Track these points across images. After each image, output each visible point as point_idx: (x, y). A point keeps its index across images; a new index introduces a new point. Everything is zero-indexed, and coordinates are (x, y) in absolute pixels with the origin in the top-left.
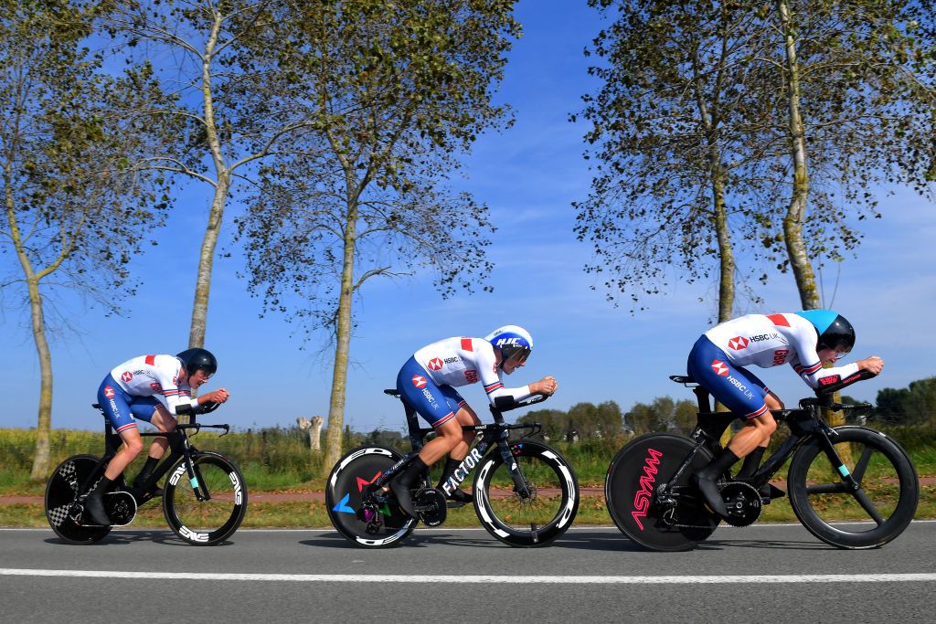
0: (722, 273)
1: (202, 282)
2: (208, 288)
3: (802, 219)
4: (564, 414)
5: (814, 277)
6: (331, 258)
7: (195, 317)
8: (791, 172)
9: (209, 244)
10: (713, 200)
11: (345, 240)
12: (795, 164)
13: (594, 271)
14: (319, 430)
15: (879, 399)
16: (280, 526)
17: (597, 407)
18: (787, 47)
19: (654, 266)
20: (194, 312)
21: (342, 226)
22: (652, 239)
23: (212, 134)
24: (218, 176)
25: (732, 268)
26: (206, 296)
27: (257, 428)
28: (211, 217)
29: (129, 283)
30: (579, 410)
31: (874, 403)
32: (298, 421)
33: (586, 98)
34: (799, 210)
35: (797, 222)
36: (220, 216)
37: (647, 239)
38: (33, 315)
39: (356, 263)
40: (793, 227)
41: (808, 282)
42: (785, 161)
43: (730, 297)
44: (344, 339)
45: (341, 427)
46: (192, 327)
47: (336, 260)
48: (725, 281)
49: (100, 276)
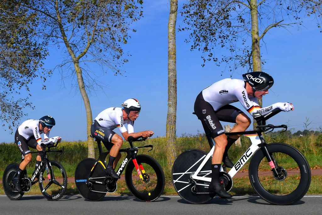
1: (171, 46)
2: (175, 49)
6: (243, 21)
7: (170, 68)
9: (172, 22)
11: (250, 9)
20: (169, 64)
26: (175, 54)
28: (171, 5)
38: (78, 79)
46: (169, 74)
47: (246, 22)
49: (109, 54)
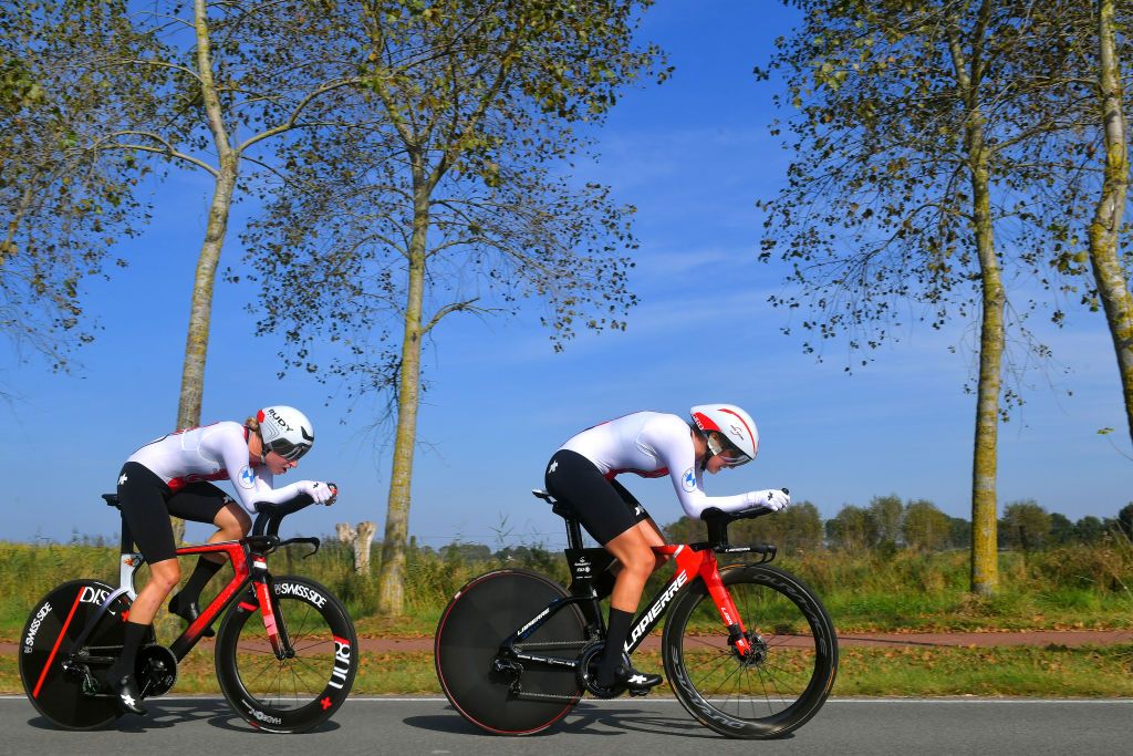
0: (986, 310)
1: (198, 321)
2: (207, 330)
3: (1118, 224)
6: (389, 287)
7: (187, 375)
8: (1100, 154)
9: (207, 263)
10: (971, 197)
11: (410, 259)
12: (1107, 140)
13: (786, 306)
14: (369, 544)
20: (186, 366)
21: (406, 238)
22: (877, 258)
23: (210, 96)
24: (221, 161)
25: (1001, 302)
26: (204, 343)
28: (211, 222)
29: (84, 325)
32: (338, 529)
34: (1114, 212)
35: (1109, 230)
36: (225, 222)
37: (868, 257)
40: (1103, 238)
41: (1129, 323)
43: (997, 346)
44: (409, 407)
46: (183, 389)
48: (989, 321)
49: (42, 313)
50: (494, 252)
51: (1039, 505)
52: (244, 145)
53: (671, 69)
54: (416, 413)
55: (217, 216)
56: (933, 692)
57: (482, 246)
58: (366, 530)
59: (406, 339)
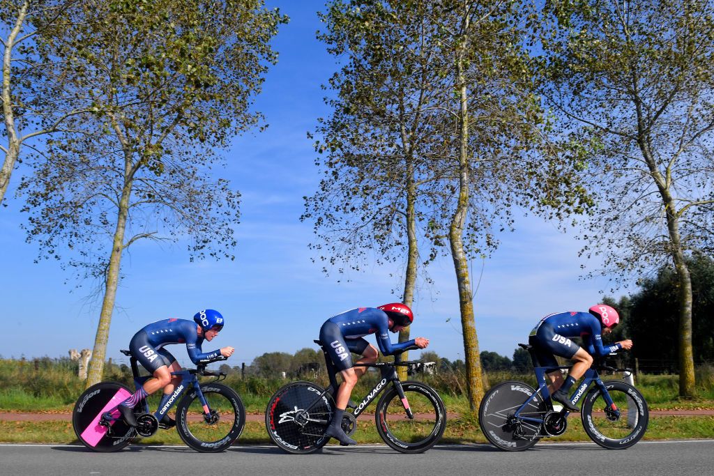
0: (409, 259)
3: (463, 225)
4: (291, 356)
5: (467, 268)
11: (120, 208)
12: (461, 186)
14: (87, 361)
15: (515, 356)
16: (36, 442)
17: (317, 352)
18: (461, 103)
19: (361, 249)
21: (118, 196)
23: (8, 109)
24: (10, 144)
25: (416, 256)
27: (29, 358)
30: (303, 354)
31: (511, 359)
32: (70, 353)
33: (321, 120)
34: (461, 220)
35: (458, 228)
36: (8, 178)
37: (357, 229)
39: (128, 226)
40: (456, 231)
41: (464, 271)
42: (455, 183)
43: (413, 277)
44: (112, 288)
45: (103, 360)
48: (411, 264)
50: (167, 208)
51: (436, 353)
52: (25, 137)
53: (267, 126)
54: (115, 291)
55: (4, 175)
56: (362, 442)
57: (161, 205)
58: (86, 353)
59: (113, 251)
